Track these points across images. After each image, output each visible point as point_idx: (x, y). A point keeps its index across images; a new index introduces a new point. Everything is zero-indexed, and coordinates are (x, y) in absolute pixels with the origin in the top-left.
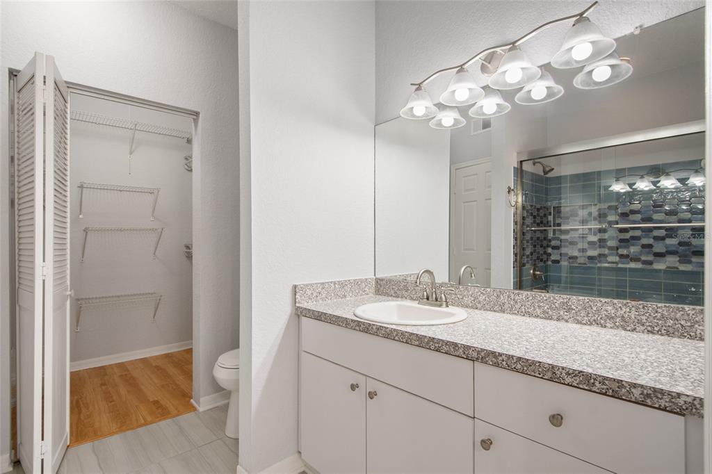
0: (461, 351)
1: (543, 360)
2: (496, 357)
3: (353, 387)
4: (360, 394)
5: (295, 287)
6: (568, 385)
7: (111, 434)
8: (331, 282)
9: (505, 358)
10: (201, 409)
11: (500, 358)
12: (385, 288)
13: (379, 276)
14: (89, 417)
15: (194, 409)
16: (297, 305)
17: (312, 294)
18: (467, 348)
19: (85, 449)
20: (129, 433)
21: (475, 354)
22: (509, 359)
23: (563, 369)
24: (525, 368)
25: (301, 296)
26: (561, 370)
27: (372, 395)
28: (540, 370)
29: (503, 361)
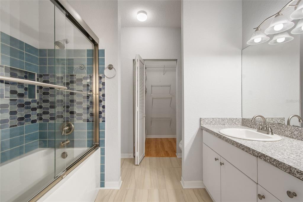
0: (251, 152)
1: (285, 162)
2: (265, 157)
3: (216, 159)
4: (218, 163)
5: (201, 118)
6: (298, 178)
7: (154, 156)
8: (217, 118)
9: (269, 158)
10: (178, 157)
11: (267, 158)
12: (246, 123)
13: (244, 117)
14: (151, 150)
15: (176, 156)
16: (201, 125)
17: (208, 122)
18: (254, 151)
19: (147, 158)
20: (158, 158)
21: (257, 154)
22: (270, 159)
23: (295, 169)
24: (277, 165)
25: (203, 122)
26: (294, 169)
27: (221, 164)
28: (284, 167)
29: (268, 159)
